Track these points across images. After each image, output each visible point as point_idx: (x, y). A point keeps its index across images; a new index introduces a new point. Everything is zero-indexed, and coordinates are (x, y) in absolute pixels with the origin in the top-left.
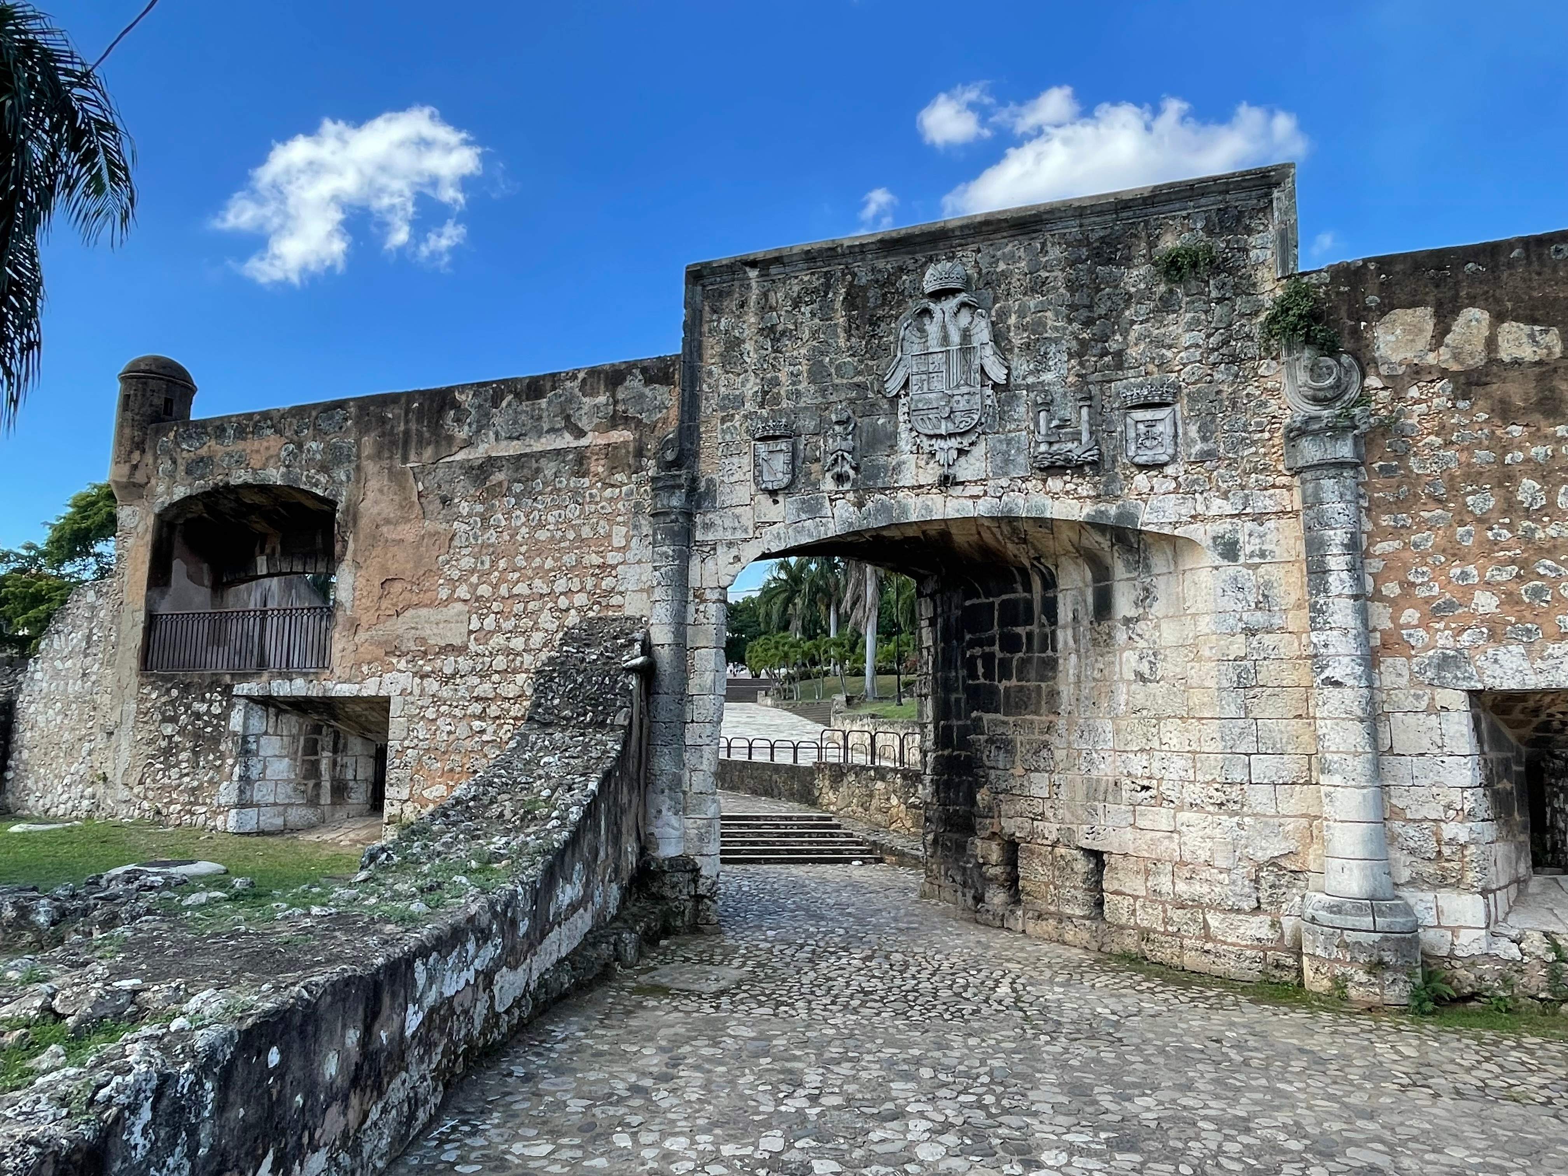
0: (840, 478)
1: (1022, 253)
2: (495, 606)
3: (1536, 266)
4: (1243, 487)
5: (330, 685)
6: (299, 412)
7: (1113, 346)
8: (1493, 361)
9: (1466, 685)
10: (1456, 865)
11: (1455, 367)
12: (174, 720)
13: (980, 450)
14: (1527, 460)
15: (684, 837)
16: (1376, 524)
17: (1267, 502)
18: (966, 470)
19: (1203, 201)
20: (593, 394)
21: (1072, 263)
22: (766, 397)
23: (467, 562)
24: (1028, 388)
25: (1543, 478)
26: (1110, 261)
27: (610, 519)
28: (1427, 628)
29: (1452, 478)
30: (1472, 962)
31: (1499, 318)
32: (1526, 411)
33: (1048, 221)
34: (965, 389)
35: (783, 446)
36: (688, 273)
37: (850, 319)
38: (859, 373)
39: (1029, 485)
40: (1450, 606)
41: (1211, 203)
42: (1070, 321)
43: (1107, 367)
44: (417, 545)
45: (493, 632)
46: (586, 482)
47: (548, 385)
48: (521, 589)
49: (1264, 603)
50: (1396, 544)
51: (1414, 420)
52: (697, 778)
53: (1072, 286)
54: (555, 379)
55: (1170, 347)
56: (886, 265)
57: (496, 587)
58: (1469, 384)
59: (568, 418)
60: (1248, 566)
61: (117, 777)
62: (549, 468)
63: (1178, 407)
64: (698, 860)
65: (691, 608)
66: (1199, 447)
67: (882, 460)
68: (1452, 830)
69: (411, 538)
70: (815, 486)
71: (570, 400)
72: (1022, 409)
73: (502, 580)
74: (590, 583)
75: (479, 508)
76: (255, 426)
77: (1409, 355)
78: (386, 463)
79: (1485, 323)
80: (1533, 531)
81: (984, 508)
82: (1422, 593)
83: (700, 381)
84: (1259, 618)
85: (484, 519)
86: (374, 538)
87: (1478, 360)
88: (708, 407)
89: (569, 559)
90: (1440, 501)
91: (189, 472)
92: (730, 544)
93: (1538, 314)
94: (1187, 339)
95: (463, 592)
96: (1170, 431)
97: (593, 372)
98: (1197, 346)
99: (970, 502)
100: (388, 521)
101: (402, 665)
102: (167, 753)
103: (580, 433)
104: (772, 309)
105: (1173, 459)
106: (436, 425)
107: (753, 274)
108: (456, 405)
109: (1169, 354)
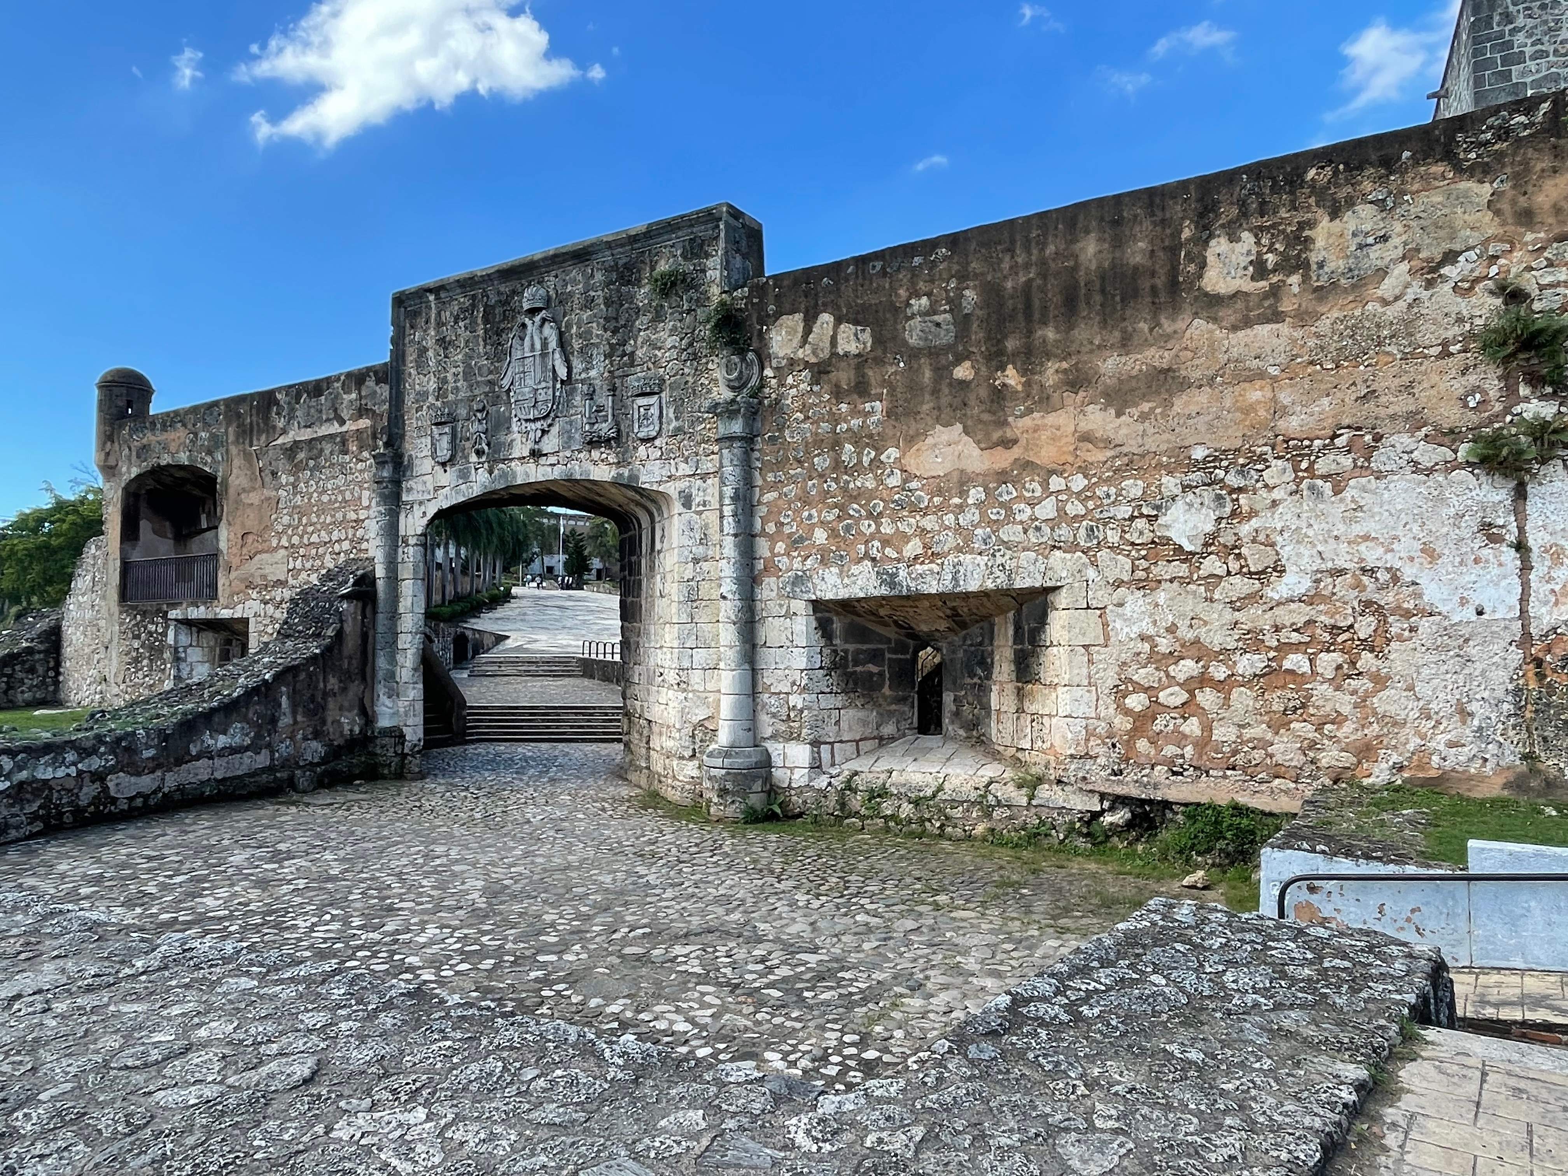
0: (479, 453)
1: (580, 277)
2: (302, 551)
3: (860, 281)
4: (697, 454)
5: (218, 610)
6: (195, 410)
7: (628, 349)
8: (834, 354)
9: (806, 597)
10: (796, 725)
11: (813, 360)
12: (137, 637)
13: (555, 430)
14: (849, 429)
15: (396, 713)
16: (765, 480)
17: (710, 465)
18: (550, 444)
19: (680, 234)
20: (349, 392)
21: (609, 283)
22: (440, 393)
23: (286, 520)
24: (583, 382)
25: (855, 444)
26: (629, 282)
27: (360, 484)
28: (788, 555)
29: (807, 443)
30: (800, 790)
31: (839, 321)
32: (849, 392)
33: (593, 253)
34: (543, 385)
35: (447, 430)
36: (394, 299)
37: (486, 331)
38: (491, 372)
39: (581, 455)
40: (801, 539)
41: (684, 235)
42: (605, 330)
43: (625, 365)
44: (260, 507)
45: (300, 570)
46: (347, 458)
47: (325, 386)
48: (314, 538)
49: (704, 540)
50: (775, 494)
51: (789, 402)
52: (404, 671)
53: (608, 302)
54: (328, 381)
55: (660, 349)
56: (505, 288)
57: (301, 537)
58: (820, 372)
59: (335, 410)
60: (697, 513)
61: (111, 679)
62: (328, 448)
63: (663, 395)
64: (405, 729)
65: (400, 550)
66: (674, 424)
67: (502, 439)
68: (796, 700)
69: (256, 502)
70: (466, 457)
71: (336, 397)
72: (578, 398)
73: (305, 532)
74: (351, 532)
75: (292, 479)
76: (172, 421)
77: (789, 352)
78: (241, 447)
79: (831, 325)
80: (848, 482)
81: (556, 473)
82: (787, 530)
83: (405, 381)
84: (700, 551)
85: (295, 487)
86: (238, 502)
87: (825, 354)
88: (409, 400)
89: (339, 516)
90: (799, 462)
91: (138, 457)
92: (421, 503)
93: (860, 317)
94: (669, 344)
95: (284, 542)
96: (657, 413)
97: (349, 375)
98: (674, 347)
99: (549, 469)
100: (244, 490)
101: (254, 596)
102: (136, 660)
103: (342, 422)
104: (444, 324)
105: (659, 433)
106: (267, 418)
107: (432, 298)
108: (277, 403)
109: (659, 354)
